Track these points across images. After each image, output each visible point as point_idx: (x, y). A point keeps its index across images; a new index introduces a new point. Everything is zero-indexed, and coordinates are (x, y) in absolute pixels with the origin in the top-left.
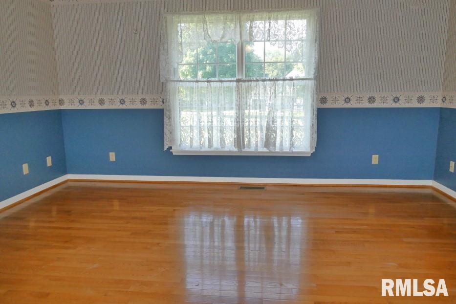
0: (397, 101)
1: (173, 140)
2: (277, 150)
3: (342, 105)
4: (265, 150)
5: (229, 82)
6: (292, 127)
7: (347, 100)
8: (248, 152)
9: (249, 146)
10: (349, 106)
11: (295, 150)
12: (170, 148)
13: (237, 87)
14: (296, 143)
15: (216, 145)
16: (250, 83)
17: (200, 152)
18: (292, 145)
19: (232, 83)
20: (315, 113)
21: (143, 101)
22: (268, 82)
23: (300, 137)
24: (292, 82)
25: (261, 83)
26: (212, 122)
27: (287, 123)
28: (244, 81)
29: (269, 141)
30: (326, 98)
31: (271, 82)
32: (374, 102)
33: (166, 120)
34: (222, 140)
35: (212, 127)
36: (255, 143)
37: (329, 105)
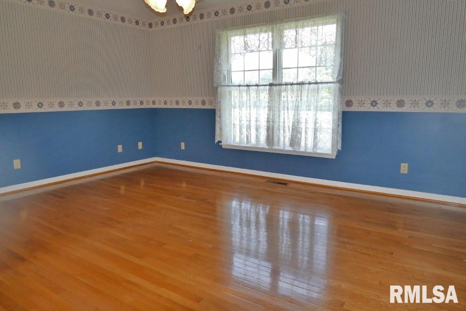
0: (431, 105)
1: (221, 136)
2: (302, 149)
3: (367, 108)
4: (290, 149)
5: (263, 87)
6: (315, 128)
7: (374, 104)
8: (275, 150)
9: (278, 145)
10: (375, 109)
11: (318, 151)
12: (221, 142)
13: (270, 90)
14: (319, 144)
15: (253, 141)
16: (280, 87)
17: (240, 147)
18: (315, 145)
19: (266, 87)
20: (341, 116)
21: (203, 103)
22: (295, 86)
23: (323, 139)
24: (317, 85)
25: (289, 87)
26: (250, 121)
27: (311, 126)
28: (276, 85)
29: (294, 141)
30: (351, 101)
31: (299, 86)
32: (403, 106)
33: (217, 119)
34: (257, 137)
35: (250, 125)
36: (284, 144)
37: (354, 108)
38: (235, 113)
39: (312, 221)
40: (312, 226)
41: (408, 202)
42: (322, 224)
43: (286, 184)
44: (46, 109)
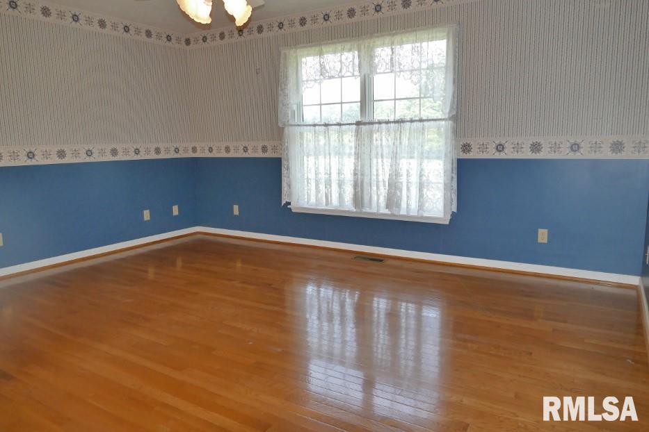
0: (576, 149)
1: (290, 195)
2: (403, 212)
3: (492, 154)
4: (387, 211)
5: (348, 126)
6: (420, 183)
7: (500, 148)
8: (365, 213)
9: (370, 208)
10: (502, 156)
11: (426, 214)
12: (289, 204)
13: (357, 132)
14: (427, 205)
15: (335, 201)
16: (371, 126)
17: (318, 210)
18: (421, 207)
19: (351, 126)
20: (455, 165)
21: (264, 149)
22: (392, 125)
23: (432, 197)
24: (422, 123)
25: (384, 126)
26: (330, 174)
27: (414, 179)
28: (365, 124)
29: (392, 201)
30: (469, 145)
31: (397, 125)
33: (284, 171)
34: (341, 197)
35: (330, 180)
36: (377, 206)
37: (473, 155)
38: (309, 162)
39: (419, 310)
40: (419, 318)
41: (549, 281)
42: (432, 315)
43: (382, 261)
44: (39, 160)
